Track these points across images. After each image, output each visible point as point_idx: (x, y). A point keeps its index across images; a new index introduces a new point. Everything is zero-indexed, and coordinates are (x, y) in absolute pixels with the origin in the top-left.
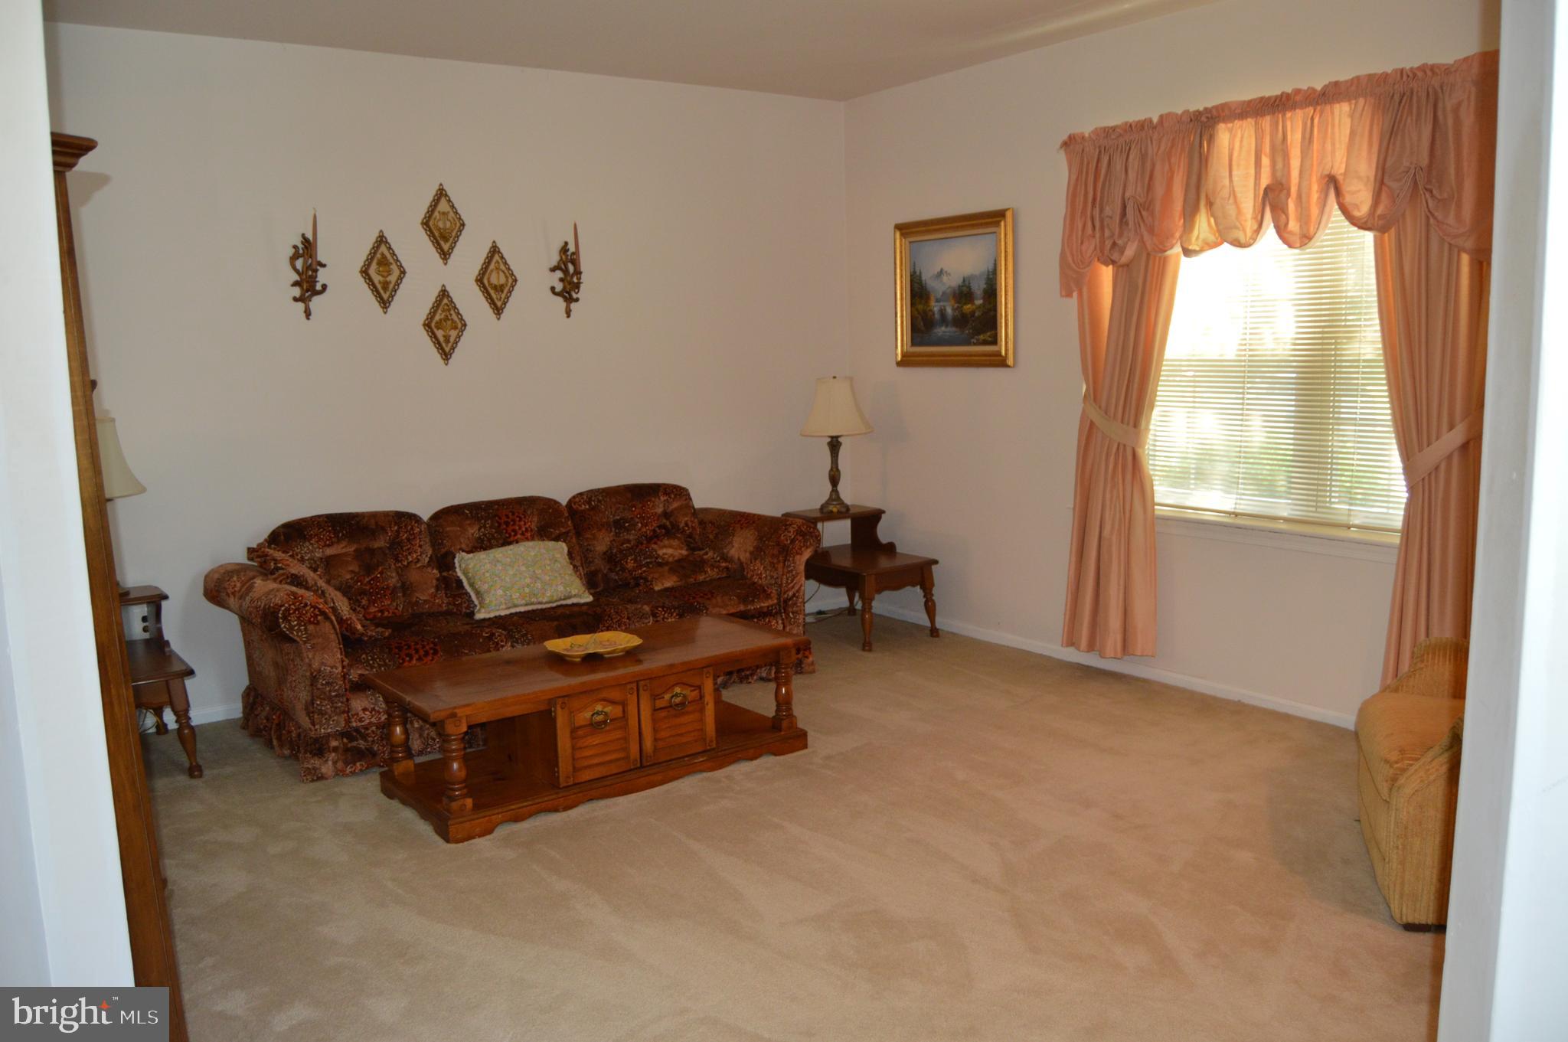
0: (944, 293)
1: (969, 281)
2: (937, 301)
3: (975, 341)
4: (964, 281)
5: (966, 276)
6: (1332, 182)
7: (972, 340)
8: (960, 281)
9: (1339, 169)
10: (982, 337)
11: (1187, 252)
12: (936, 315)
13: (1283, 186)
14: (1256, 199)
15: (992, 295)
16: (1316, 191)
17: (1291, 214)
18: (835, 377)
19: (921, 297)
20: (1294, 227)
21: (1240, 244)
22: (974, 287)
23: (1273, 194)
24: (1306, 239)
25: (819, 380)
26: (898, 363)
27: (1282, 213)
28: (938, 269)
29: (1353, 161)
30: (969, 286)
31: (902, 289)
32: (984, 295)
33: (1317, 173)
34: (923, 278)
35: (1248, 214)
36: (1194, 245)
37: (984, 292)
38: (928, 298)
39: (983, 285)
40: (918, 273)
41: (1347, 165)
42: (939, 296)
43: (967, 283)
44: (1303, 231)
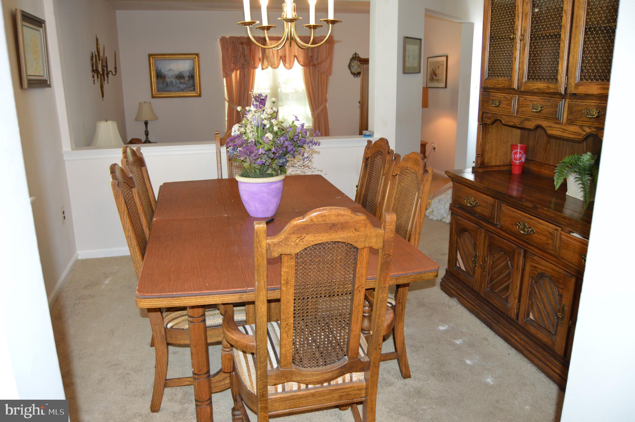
0: (171, 76)
2: (169, 78)
3: (187, 90)
4: (180, 72)
6: (295, 56)
7: (184, 90)
8: (178, 72)
9: (297, 54)
10: (189, 89)
11: (263, 69)
12: (169, 83)
13: (285, 57)
14: (277, 58)
15: (192, 77)
16: (292, 59)
17: (287, 62)
18: (145, 102)
19: (161, 77)
20: (287, 65)
21: (275, 68)
22: (184, 74)
23: (283, 58)
24: (291, 68)
25: (140, 103)
26: (153, 97)
27: (285, 62)
28: (169, 69)
29: (300, 53)
30: (182, 74)
31: (153, 74)
32: (189, 77)
33: (293, 54)
34: (162, 71)
35: (276, 62)
36: (264, 67)
37: (189, 76)
38: (164, 77)
39: (188, 74)
40: (159, 69)
41: (298, 54)
42: (169, 77)
43: (181, 73)
44: (290, 66)
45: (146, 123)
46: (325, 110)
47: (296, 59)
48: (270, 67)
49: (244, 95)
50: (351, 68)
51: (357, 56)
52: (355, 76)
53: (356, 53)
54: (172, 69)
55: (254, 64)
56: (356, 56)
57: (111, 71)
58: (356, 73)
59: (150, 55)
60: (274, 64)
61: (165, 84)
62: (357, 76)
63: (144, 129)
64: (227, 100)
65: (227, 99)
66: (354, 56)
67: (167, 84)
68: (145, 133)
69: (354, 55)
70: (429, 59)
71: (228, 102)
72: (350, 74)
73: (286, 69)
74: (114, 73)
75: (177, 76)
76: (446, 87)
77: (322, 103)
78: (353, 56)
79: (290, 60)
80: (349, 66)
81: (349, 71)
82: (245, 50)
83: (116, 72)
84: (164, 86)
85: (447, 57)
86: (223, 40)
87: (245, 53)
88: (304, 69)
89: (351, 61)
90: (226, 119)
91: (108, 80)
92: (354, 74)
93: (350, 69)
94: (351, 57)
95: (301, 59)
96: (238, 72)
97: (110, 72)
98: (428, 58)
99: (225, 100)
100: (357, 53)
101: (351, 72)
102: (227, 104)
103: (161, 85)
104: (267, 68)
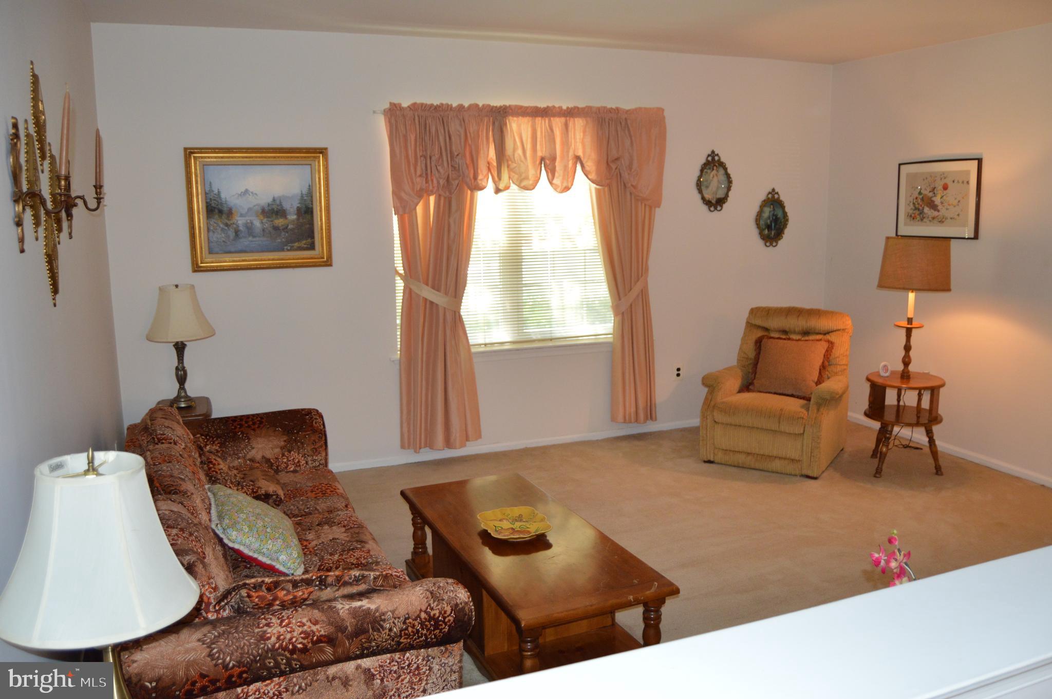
0: (249, 209)
1: (280, 201)
2: (242, 215)
3: (289, 248)
4: (274, 200)
5: (276, 196)
6: (578, 159)
7: (285, 247)
8: (270, 200)
9: (580, 153)
10: (296, 244)
11: (498, 191)
12: (241, 228)
13: (554, 159)
14: (534, 162)
15: (306, 211)
16: (570, 164)
17: (557, 174)
18: (177, 286)
19: (221, 212)
20: (557, 181)
21: (526, 188)
22: (286, 206)
23: (548, 163)
24: (567, 189)
25: (161, 290)
26: (197, 269)
27: (552, 172)
28: (243, 190)
29: (588, 150)
30: (281, 204)
31: (199, 204)
32: (299, 211)
33: (571, 154)
34: (223, 196)
35: (532, 172)
36: (501, 186)
37: (299, 209)
38: (230, 213)
39: (296, 204)
40: (216, 192)
41: (584, 152)
42: (244, 212)
43: (278, 202)
44: (565, 184)
45: (180, 348)
46: (644, 295)
47: (579, 167)
48: (514, 187)
49: (448, 259)
50: (703, 188)
51: (716, 158)
52: (712, 209)
53: (713, 152)
54: (251, 190)
55: (475, 178)
56: (713, 159)
57: (82, 198)
58: (714, 201)
59: (189, 153)
60: (527, 178)
61: (231, 233)
62: (716, 209)
63: (175, 362)
64: (400, 275)
65: (401, 270)
66: (710, 159)
67: (237, 232)
68: (177, 375)
69: (709, 156)
70: (902, 167)
71: (404, 278)
72: (700, 202)
73: (555, 189)
74: (92, 204)
75: (266, 209)
76: (976, 237)
77: (638, 280)
78: (707, 159)
79: (566, 168)
80: (699, 185)
81: (699, 197)
82: (453, 138)
83: (99, 200)
84: (228, 237)
85: (980, 161)
86: (394, 113)
87: (454, 148)
88: (598, 191)
89: (702, 171)
90: (398, 322)
91: (70, 227)
92: (708, 203)
93: (700, 191)
94: (703, 161)
95: (590, 165)
96: (432, 199)
97: (79, 201)
98: (900, 165)
99: (397, 273)
100: (716, 153)
101: (703, 198)
102: (400, 284)
103: (218, 236)
104: (507, 188)
